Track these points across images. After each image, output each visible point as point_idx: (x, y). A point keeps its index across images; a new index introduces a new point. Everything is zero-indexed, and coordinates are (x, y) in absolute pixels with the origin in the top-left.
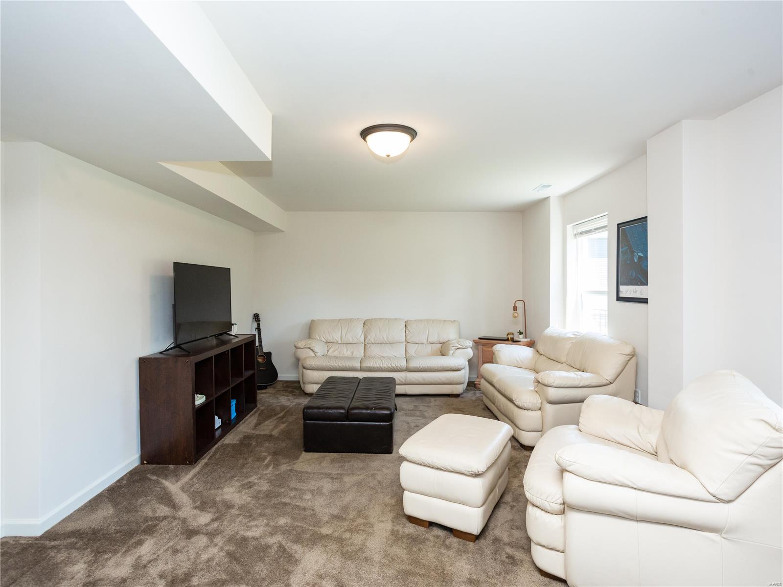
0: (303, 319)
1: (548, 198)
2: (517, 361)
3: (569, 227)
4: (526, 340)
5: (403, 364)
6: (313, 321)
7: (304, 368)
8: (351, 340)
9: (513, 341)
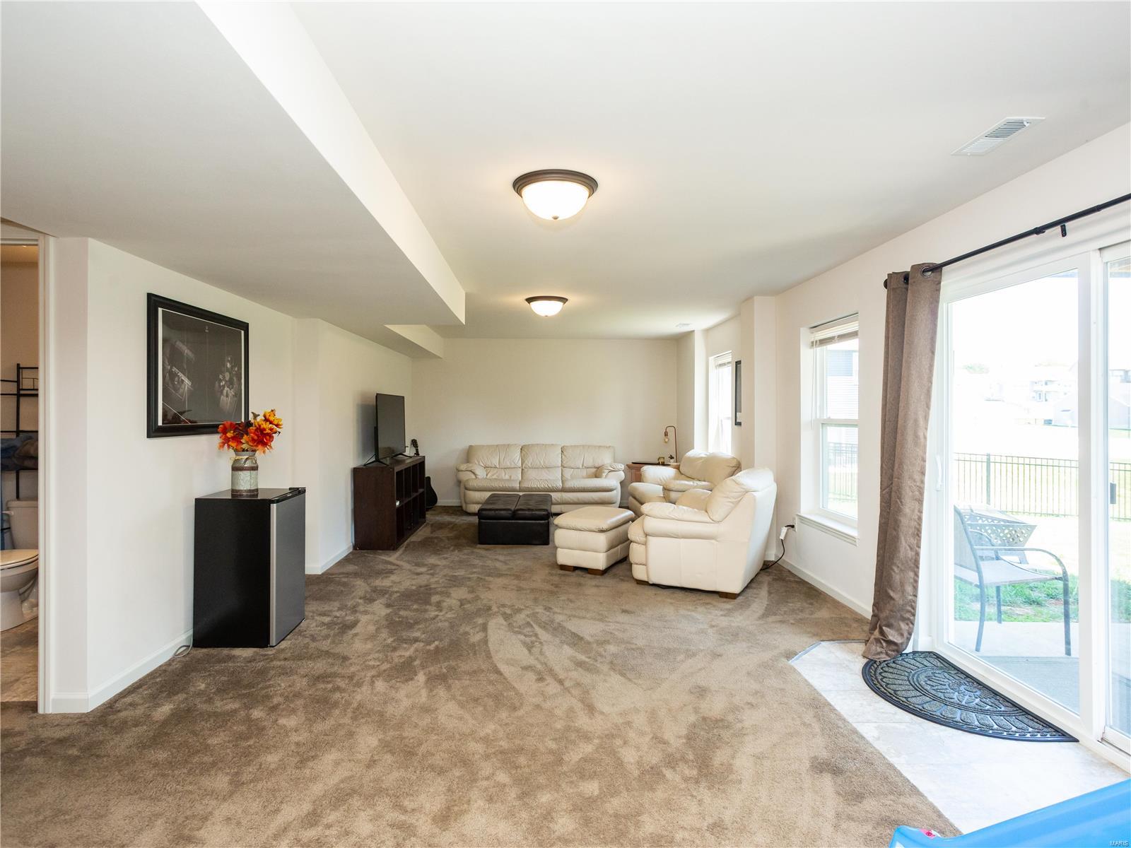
0: (462, 444)
1: (694, 331)
2: (661, 480)
3: (711, 359)
4: (676, 464)
5: (559, 485)
6: (471, 447)
7: (466, 489)
8: (509, 465)
9: (663, 464)
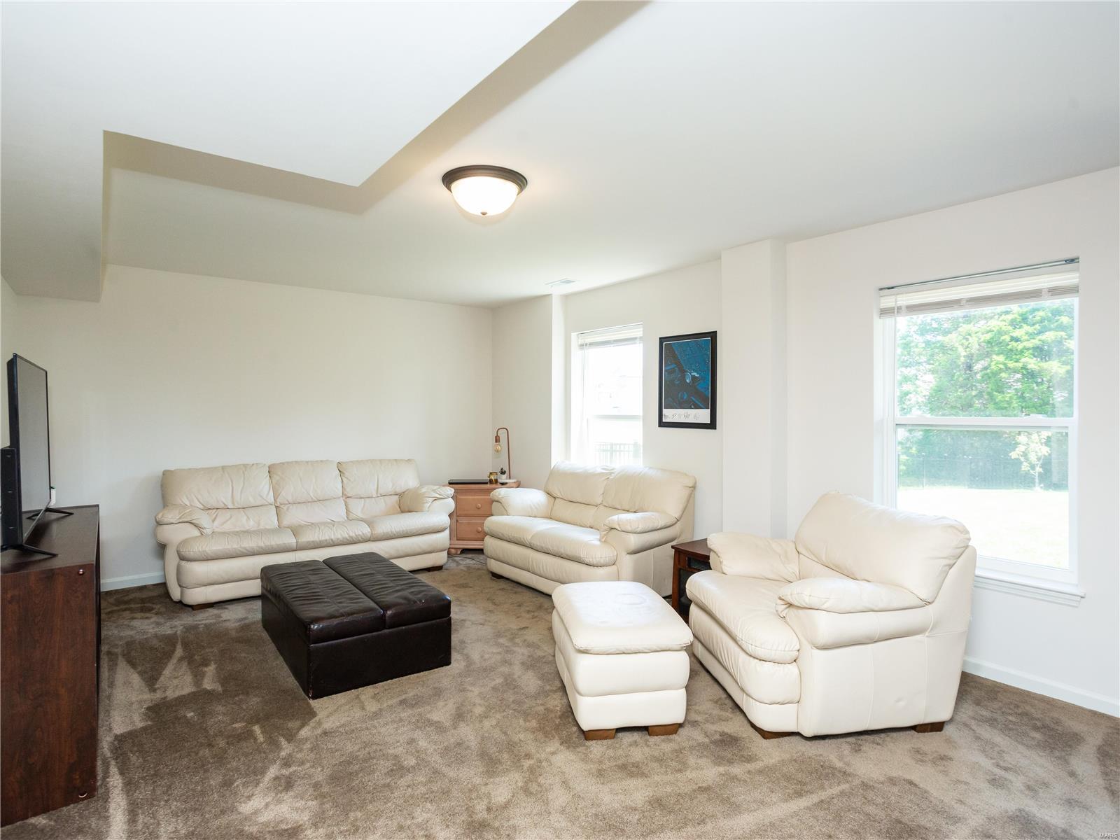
1: (551, 295)
3: (574, 335)
4: (511, 481)
7: (183, 560)
8: (252, 502)
